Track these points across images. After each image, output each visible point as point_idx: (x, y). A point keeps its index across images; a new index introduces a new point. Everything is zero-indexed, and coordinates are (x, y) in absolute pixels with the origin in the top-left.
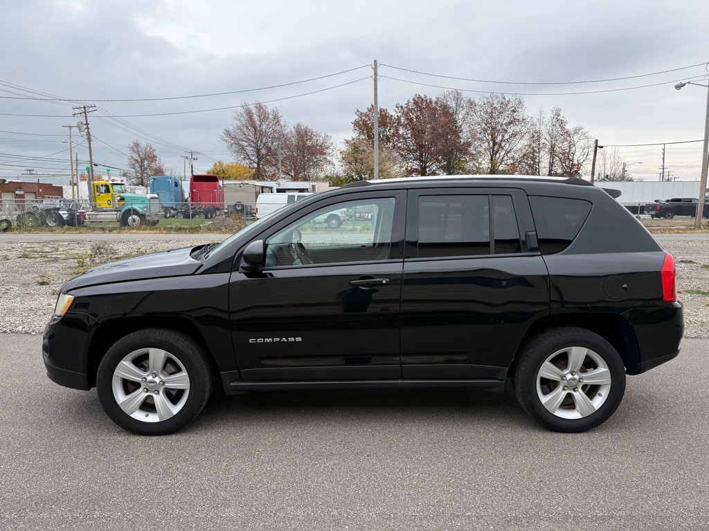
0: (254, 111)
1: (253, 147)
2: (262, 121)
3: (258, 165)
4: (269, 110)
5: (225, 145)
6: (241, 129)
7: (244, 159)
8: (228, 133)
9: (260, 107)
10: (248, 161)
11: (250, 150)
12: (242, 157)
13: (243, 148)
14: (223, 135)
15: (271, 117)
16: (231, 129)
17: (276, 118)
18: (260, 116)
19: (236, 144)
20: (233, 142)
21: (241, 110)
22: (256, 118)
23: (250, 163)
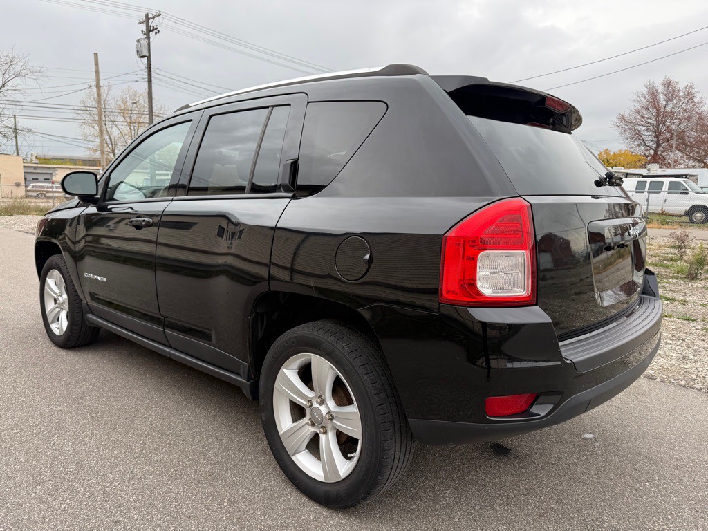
0: (660, 89)
1: (652, 131)
2: (668, 100)
3: (656, 152)
4: (681, 86)
5: (617, 132)
6: (639, 112)
7: (638, 145)
8: (623, 118)
9: (668, 84)
10: (643, 148)
11: (647, 135)
12: (636, 143)
13: (639, 134)
14: (616, 120)
15: (681, 94)
16: (627, 113)
17: (689, 95)
18: (666, 95)
19: (630, 129)
20: (627, 127)
21: (645, 91)
22: (661, 97)
23: (646, 150)
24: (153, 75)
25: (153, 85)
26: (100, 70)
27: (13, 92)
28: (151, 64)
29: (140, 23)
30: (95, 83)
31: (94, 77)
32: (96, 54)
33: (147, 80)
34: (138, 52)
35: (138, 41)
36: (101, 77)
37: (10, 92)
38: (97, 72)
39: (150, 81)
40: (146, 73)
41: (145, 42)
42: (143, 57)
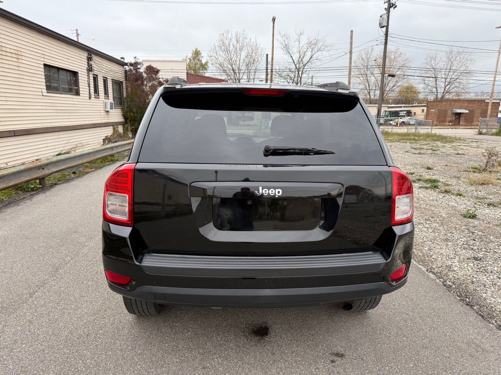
24: (389, 38)
25: (388, 46)
26: (353, 41)
27: (316, 61)
28: (388, 31)
29: (384, 3)
30: (349, 51)
31: (349, 47)
32: (352, 31)
33: (384, 43)
34: (380, 24)
35: (381, 17)
36: (353, 47)
37: (314, 61)
38: (351, 43)
39: (386, 43)
40: (384, 38)
41: (385, 17)
42: (383, 27)
